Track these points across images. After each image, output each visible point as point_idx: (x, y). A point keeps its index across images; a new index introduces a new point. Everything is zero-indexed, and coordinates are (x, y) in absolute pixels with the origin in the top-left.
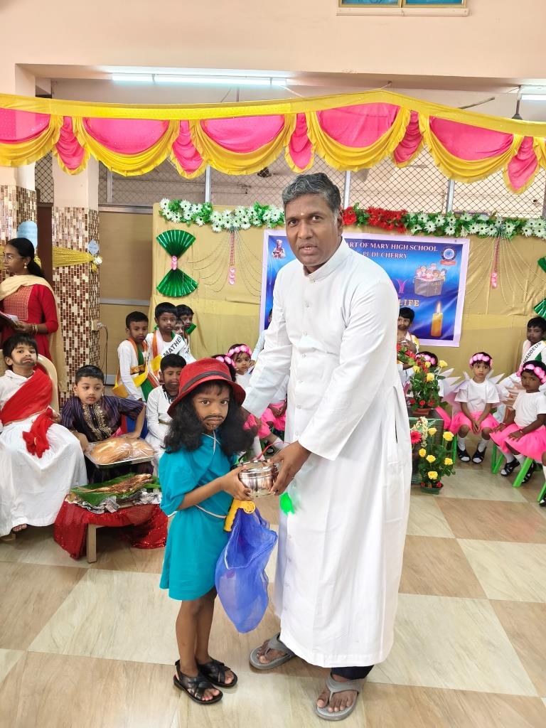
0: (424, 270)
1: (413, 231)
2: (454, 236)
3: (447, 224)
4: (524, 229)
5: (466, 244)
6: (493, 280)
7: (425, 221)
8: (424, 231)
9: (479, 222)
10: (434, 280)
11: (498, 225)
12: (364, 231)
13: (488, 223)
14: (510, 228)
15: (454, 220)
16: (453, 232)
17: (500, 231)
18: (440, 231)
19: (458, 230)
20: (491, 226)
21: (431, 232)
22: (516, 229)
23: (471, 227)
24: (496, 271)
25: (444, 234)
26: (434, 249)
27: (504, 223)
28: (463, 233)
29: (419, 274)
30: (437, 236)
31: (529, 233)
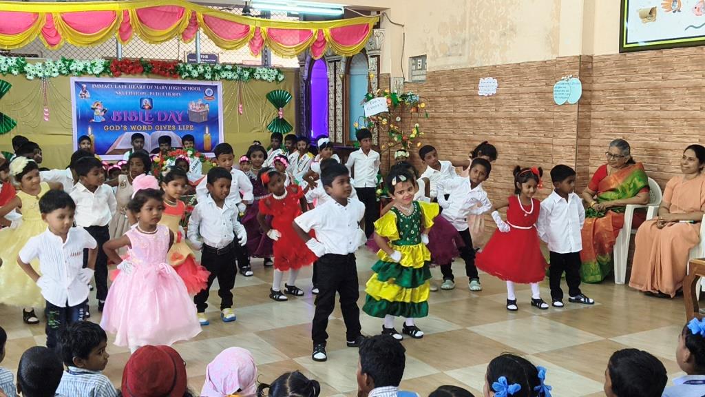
0: (194, 104)
1: (183, 76)
2: (211, 80)
3: (205, 72)
4: (255, 74)
5: (219, 84)
6: (240, 110)
7: (190, 69)
8: (191, 77)
9: (226, 70)
10: (202, 110)
11: (238, 72)
12: (148, 77)
13: (232, 70)
14: (247, 74)
15: (210, 69)
16: (210, 77)
17: (240, 76)
18: (201, 77)
19: (213, 76)
20: (235, 73)
21: (195, 78)
22: (250, 75)
23: (221, 74)
24: (241, 103)
25: (204, 79)
26: (199, 89)
27: (242, 71)
28: (216, 78)
29: (191, 107)
30: (200, 80)
31: (258, 77)
